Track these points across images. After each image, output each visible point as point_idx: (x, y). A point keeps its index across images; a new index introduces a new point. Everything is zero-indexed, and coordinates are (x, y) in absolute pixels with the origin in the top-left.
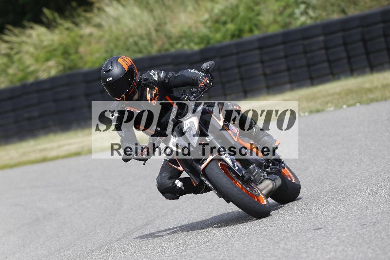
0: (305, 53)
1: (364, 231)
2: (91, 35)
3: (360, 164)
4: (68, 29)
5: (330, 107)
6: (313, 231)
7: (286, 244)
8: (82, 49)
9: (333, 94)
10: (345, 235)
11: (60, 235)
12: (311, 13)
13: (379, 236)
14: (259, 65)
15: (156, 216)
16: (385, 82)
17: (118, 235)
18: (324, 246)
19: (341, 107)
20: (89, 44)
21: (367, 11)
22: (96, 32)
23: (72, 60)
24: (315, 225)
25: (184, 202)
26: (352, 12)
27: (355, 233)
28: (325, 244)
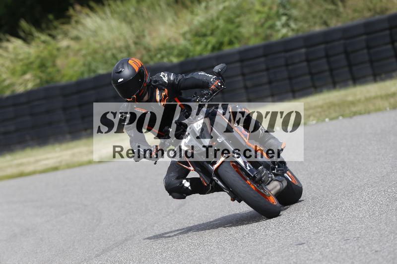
0: (287, 65)
1: (347, 246)
2: (68, 47)
3: (343, 178)
4: (44, 42)
5: (313, 120)
6: (296, 246)
7: (269, 260)
8: (59, 62)
9: (316, 107)
10: (328, 250)
11: (38, 251)
12: (293, 25)
13: (363, 251)
14: (240, 78)
15: (135, 232)
16: (368, 95)
17: (97, 251)
18: (307, 262)
19: (324, 120)
20: (67, 56)
21: (349, 23)
22: (73, 44)
23: (50, 73)
24: (298, 240)
25: (163, 217)
26: (335, 24)
27: (339, 247)
28: (308, 260)
